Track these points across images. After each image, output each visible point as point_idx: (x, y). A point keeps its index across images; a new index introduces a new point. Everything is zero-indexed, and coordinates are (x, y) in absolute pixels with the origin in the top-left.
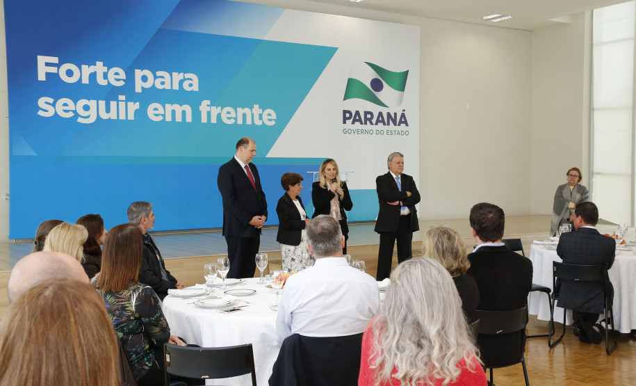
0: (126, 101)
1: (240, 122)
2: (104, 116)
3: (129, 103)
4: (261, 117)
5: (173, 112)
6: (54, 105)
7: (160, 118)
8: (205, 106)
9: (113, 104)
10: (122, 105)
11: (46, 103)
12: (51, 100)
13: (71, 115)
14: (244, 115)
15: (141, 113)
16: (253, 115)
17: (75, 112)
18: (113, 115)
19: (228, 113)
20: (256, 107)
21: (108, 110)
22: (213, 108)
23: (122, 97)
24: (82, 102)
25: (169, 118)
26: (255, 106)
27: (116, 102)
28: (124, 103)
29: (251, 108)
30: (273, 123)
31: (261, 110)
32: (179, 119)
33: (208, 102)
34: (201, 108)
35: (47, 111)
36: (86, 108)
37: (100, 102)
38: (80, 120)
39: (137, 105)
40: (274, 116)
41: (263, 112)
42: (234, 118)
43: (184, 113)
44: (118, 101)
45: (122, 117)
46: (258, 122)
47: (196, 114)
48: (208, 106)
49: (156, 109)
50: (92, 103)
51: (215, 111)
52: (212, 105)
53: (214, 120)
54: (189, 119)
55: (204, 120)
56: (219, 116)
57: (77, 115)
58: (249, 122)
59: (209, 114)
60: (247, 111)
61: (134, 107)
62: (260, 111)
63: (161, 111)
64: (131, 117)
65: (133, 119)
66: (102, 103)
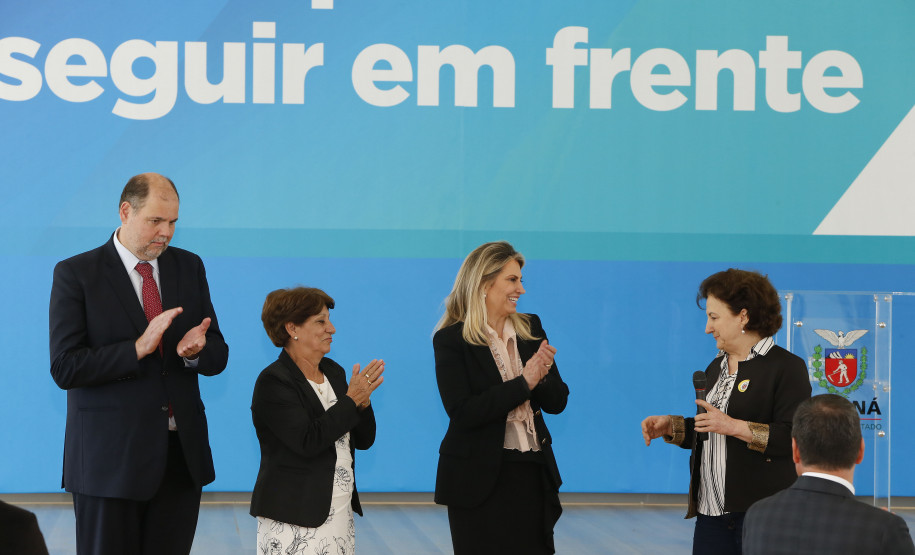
0: (279, 42)
1: (707, 100)
2: (202, 92)
3: (287, 47)
4: (795, 81)
5: (447, 74)
6: (39, 62)
7: (398, 96)
8: (566, 49)
9: (234, 52)
10: (264, 54)
11: (16, 56)
12: (30, 47)
13: (93, 92)
14: (726, 79)
15: (330, 81)
16: (761, 75)
17: (106, 82)
18: (231, 90)
19: (661, 69)
20: (777, 44)
21: (215, 73)
22: (601, 55)
23: (264, 29)
24: (132, 49)
25: (428, 96)
26: (771, 40)
27: (241, 47)
28: (272, 46)
29: (755, 48)
30: (849, 103)
31: (798, 55)
32: (466, 95)
33: (581, 33)
34: (552, 56)
35: (16, 82)
36: (144, 68)
37: (190, 46)
38: (122, 109)
39: (316, 55)
40: (853, 74)
41: (805, 62)
42: (683, 89)
43: (486, 75)
44: (250, 41)
45: (264, 95)
46: (782, 101)
47: (534, 77)
48: (578, 46)
49: (382, 65)
50: (164, 53)
51: (606, 65)
52: (595, 42)
53: (601, 98)
54: (504, 96)
55: (563, 96)
56: (622, 82)
57: (111, 93)
58: (744, 100)
59: (582, 75)
60: (737, 60)
61: (303, 58)
62: (795, 59)
63: (401, 69)
64: (294, 94)
65: (302, 102)
66: (197, 51)
